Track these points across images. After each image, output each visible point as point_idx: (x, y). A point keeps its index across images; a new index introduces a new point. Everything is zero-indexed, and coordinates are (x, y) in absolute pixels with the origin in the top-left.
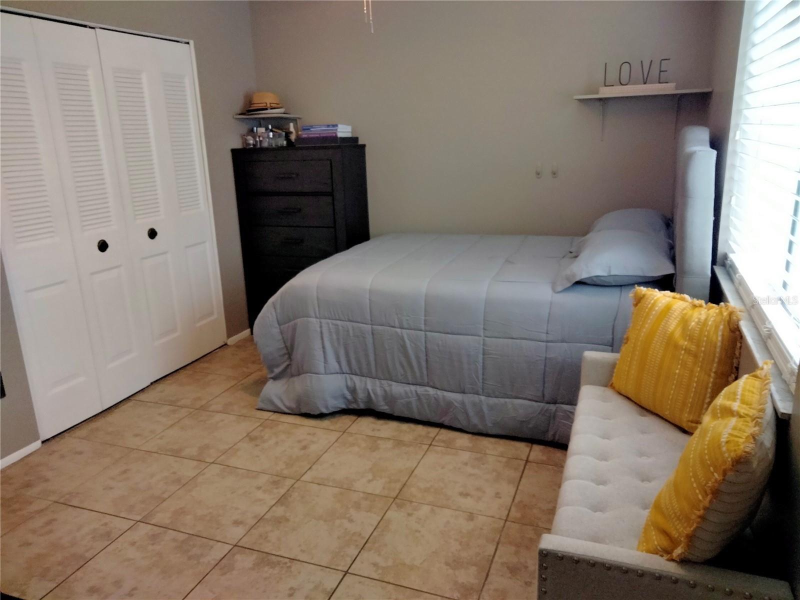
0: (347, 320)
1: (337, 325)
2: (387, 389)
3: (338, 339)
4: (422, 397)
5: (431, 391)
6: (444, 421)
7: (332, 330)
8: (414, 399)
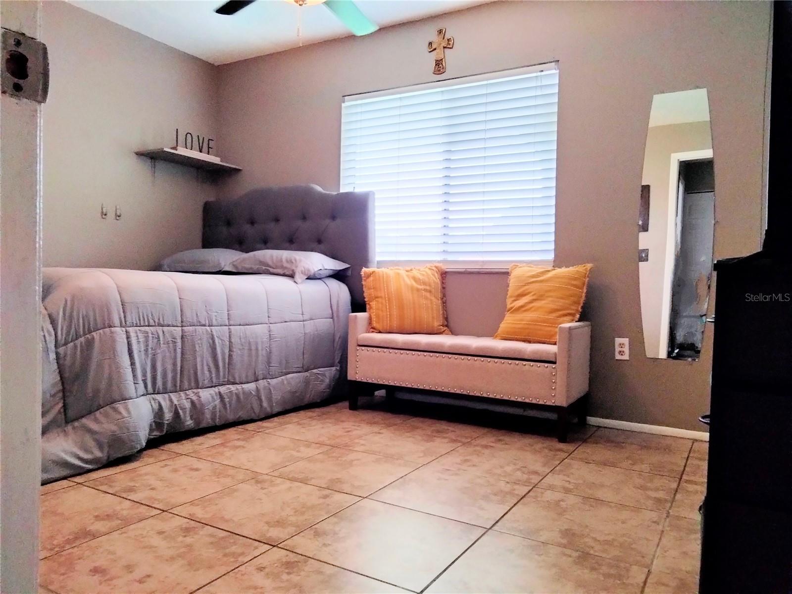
0: (157, 325)
1: (147, 333)
2: (194, 398)
3: (146, 350)
4: (225, 397)
5: (232, 388)
6: (239, 417)
7: (141, 340)
8: (218, 401)
